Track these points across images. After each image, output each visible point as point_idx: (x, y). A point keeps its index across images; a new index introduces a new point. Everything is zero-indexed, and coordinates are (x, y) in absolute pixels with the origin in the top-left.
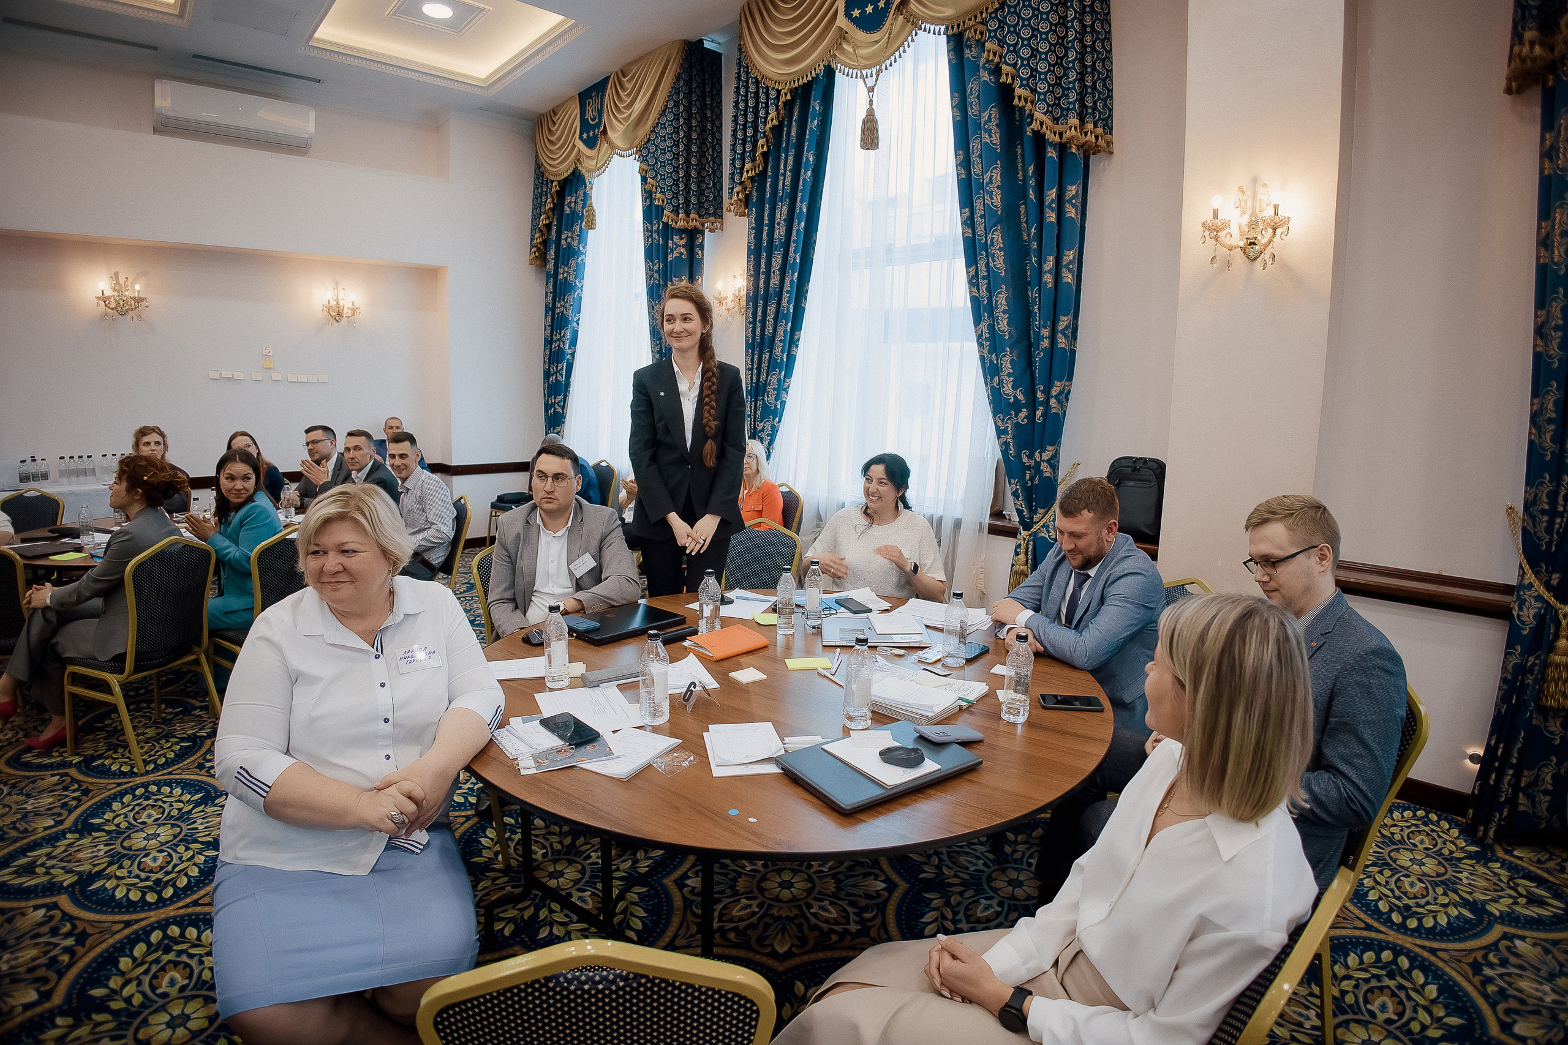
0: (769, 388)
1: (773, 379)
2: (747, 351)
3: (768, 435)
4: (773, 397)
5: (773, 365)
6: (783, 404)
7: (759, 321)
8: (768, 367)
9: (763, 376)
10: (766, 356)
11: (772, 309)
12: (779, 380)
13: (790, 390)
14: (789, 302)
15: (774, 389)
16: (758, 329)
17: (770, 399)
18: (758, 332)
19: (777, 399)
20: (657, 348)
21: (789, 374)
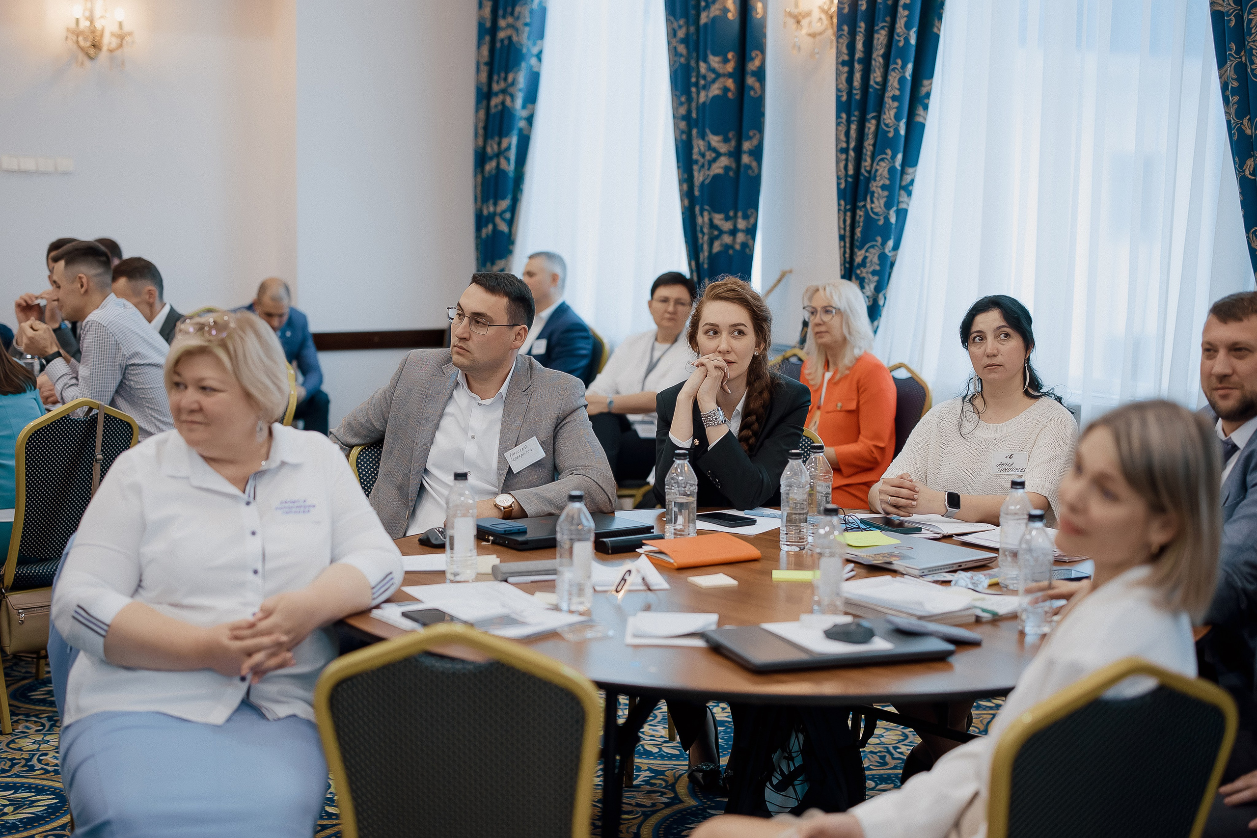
0: (875, 186)
1: (882, 169)
2: (838, 117)
3: (874, 273)
4: (882, 201)
5: (883, 143)
6: (902, 215)
7: (860, 61)
8: (874, 145)
9: (866, 164)
10: (871, 126)
11: (881, 38)
12: (892, 170)
13: (916, 189)
14: (908, 26)
15: (884, 187)
16: (858, 76)
17: (878, 205)
18: (857, 83)
19: (888, 206)
20: (683, 111)
21: (911, 157)
